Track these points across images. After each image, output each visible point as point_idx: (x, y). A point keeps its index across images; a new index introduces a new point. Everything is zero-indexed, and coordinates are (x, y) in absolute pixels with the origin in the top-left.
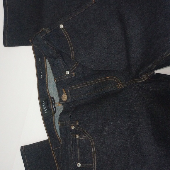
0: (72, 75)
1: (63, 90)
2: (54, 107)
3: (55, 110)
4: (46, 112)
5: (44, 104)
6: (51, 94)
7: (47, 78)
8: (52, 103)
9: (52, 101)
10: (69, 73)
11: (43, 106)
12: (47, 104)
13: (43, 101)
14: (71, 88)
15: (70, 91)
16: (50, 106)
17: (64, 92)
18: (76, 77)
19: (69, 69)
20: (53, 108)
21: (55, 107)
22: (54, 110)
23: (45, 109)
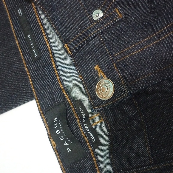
0: (114, 16)
1: (97, 68)
2: (88, 130)
3: (93, 138)
4: (69, 150)
5: (58, 128)
6: (71, 92)
7: (53, 53)
8: (81, 119)
9: (78, 112)
10: (101, 15)
11: (58, 132)
12: (69, 125)
13: (56, 119)
14: (121, 56)
15: (117, 64)
16: (78, 127)
17: (100, 73)
18: (126, 18)
19: (101, 4)
20: (87, 132)
21: (92, 130)
22: (90, 137)
23: (64, 142)
